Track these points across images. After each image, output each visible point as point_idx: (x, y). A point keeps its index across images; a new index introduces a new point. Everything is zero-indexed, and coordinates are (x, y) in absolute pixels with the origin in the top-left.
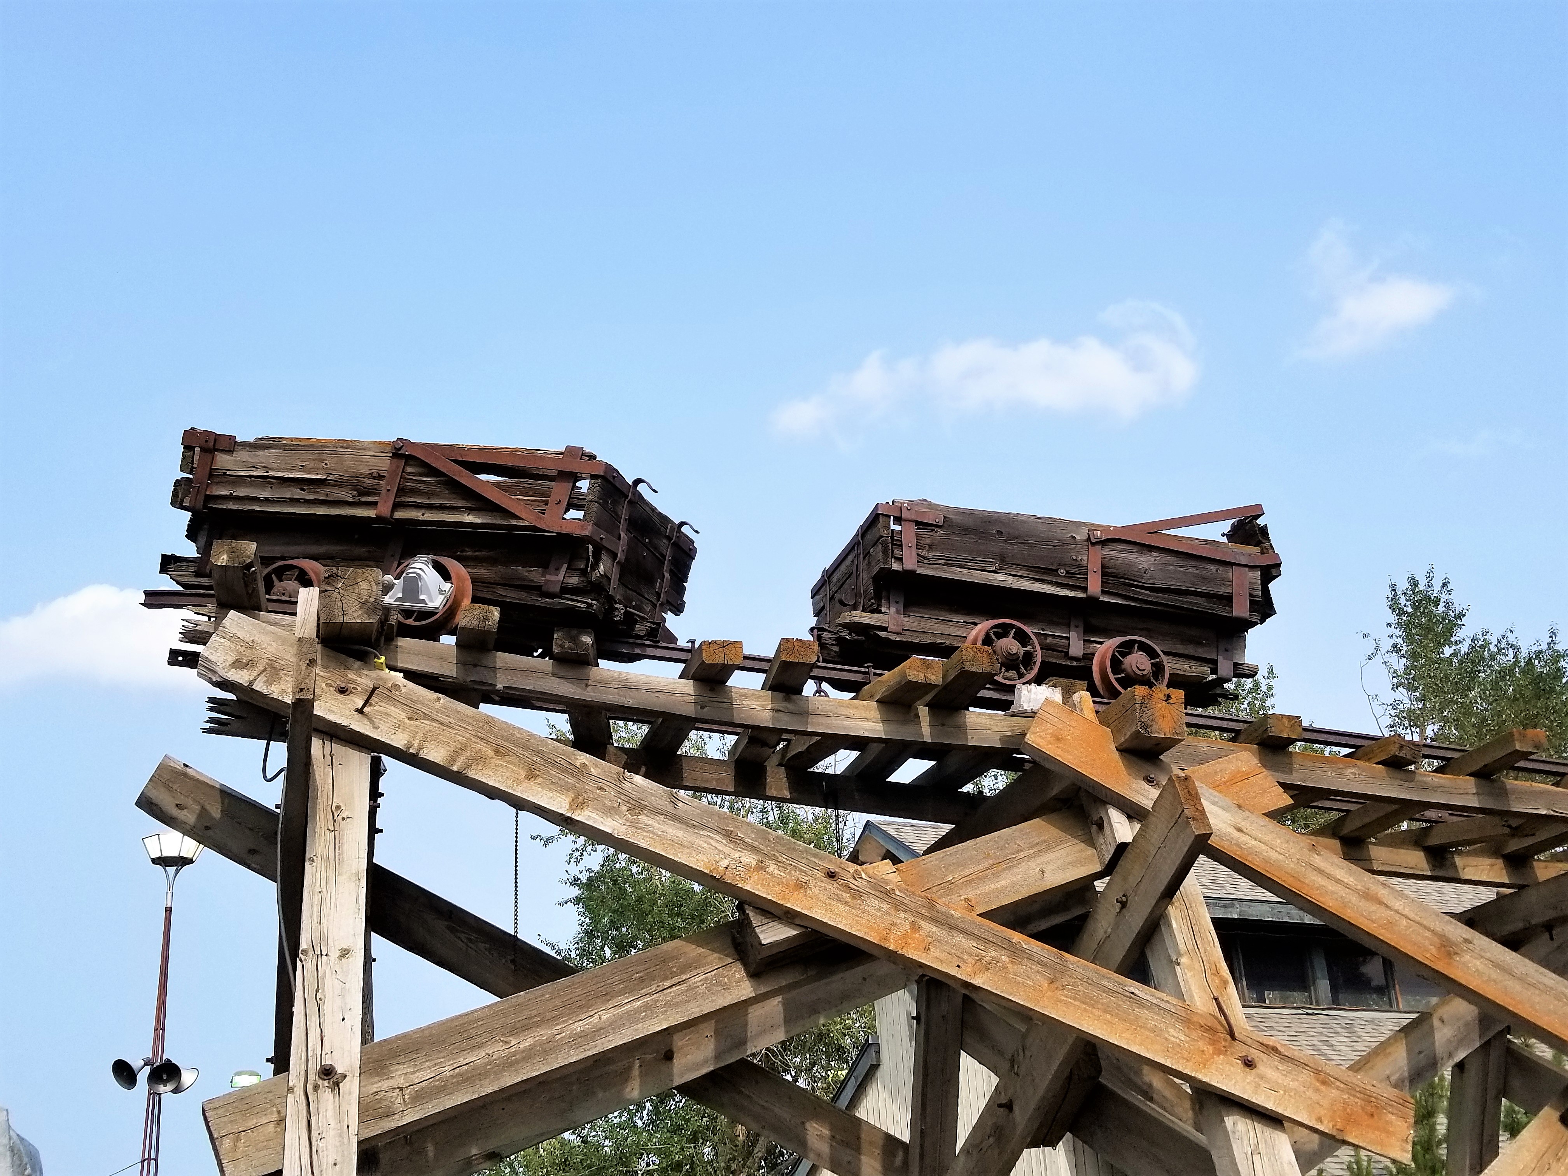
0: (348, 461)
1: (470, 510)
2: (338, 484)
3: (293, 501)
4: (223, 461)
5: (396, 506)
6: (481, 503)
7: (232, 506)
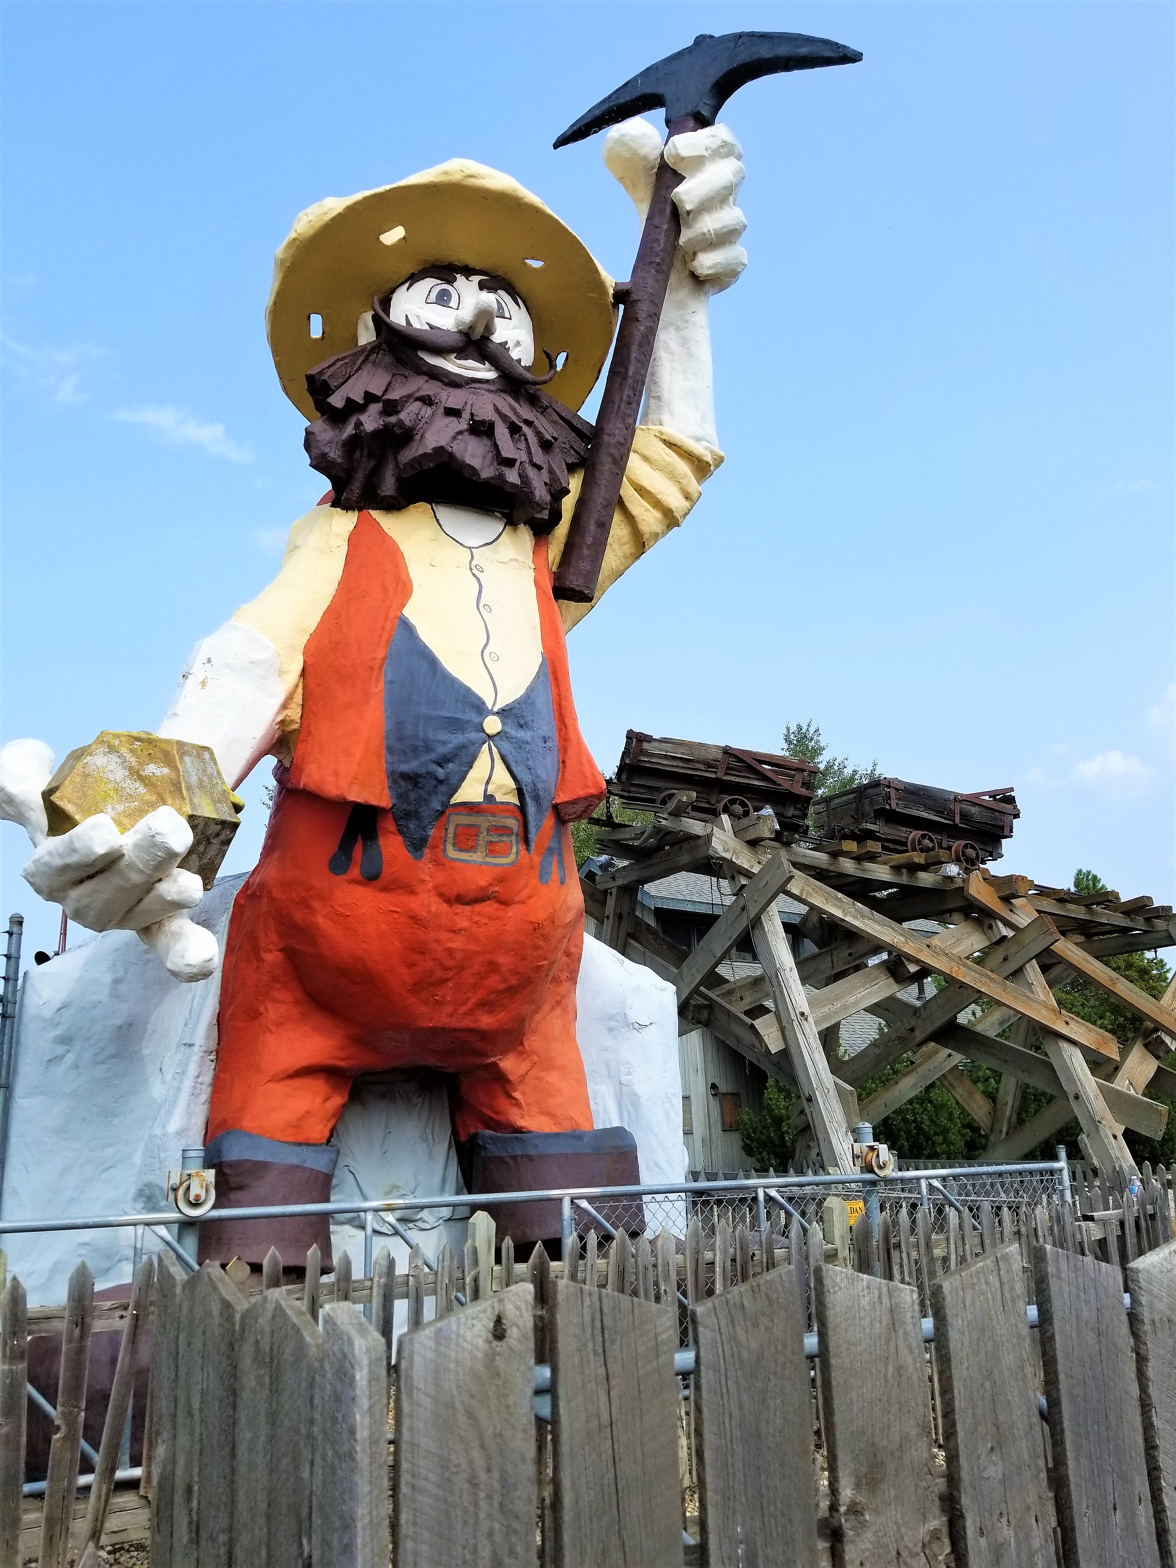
0: (703, 753)
1: (757, 779)
2: (698, 762)
3: (677, 767)
4: (646, 746)
5: (726, 774)
6: (763, 777)
7: (648, 765)
